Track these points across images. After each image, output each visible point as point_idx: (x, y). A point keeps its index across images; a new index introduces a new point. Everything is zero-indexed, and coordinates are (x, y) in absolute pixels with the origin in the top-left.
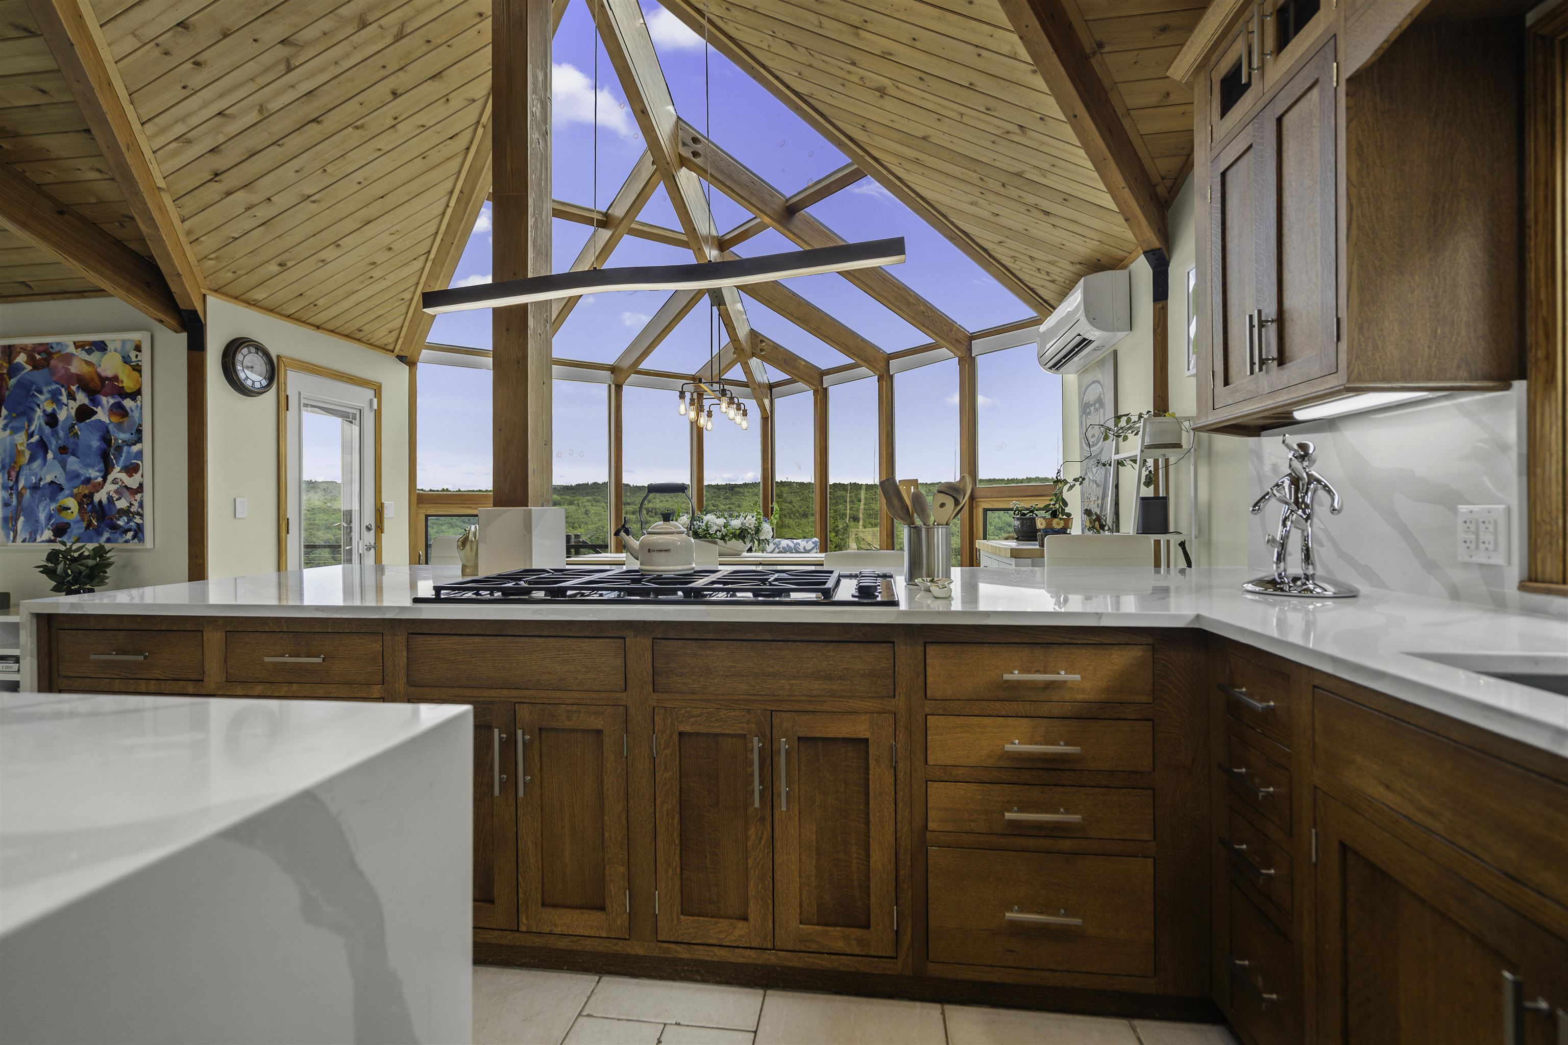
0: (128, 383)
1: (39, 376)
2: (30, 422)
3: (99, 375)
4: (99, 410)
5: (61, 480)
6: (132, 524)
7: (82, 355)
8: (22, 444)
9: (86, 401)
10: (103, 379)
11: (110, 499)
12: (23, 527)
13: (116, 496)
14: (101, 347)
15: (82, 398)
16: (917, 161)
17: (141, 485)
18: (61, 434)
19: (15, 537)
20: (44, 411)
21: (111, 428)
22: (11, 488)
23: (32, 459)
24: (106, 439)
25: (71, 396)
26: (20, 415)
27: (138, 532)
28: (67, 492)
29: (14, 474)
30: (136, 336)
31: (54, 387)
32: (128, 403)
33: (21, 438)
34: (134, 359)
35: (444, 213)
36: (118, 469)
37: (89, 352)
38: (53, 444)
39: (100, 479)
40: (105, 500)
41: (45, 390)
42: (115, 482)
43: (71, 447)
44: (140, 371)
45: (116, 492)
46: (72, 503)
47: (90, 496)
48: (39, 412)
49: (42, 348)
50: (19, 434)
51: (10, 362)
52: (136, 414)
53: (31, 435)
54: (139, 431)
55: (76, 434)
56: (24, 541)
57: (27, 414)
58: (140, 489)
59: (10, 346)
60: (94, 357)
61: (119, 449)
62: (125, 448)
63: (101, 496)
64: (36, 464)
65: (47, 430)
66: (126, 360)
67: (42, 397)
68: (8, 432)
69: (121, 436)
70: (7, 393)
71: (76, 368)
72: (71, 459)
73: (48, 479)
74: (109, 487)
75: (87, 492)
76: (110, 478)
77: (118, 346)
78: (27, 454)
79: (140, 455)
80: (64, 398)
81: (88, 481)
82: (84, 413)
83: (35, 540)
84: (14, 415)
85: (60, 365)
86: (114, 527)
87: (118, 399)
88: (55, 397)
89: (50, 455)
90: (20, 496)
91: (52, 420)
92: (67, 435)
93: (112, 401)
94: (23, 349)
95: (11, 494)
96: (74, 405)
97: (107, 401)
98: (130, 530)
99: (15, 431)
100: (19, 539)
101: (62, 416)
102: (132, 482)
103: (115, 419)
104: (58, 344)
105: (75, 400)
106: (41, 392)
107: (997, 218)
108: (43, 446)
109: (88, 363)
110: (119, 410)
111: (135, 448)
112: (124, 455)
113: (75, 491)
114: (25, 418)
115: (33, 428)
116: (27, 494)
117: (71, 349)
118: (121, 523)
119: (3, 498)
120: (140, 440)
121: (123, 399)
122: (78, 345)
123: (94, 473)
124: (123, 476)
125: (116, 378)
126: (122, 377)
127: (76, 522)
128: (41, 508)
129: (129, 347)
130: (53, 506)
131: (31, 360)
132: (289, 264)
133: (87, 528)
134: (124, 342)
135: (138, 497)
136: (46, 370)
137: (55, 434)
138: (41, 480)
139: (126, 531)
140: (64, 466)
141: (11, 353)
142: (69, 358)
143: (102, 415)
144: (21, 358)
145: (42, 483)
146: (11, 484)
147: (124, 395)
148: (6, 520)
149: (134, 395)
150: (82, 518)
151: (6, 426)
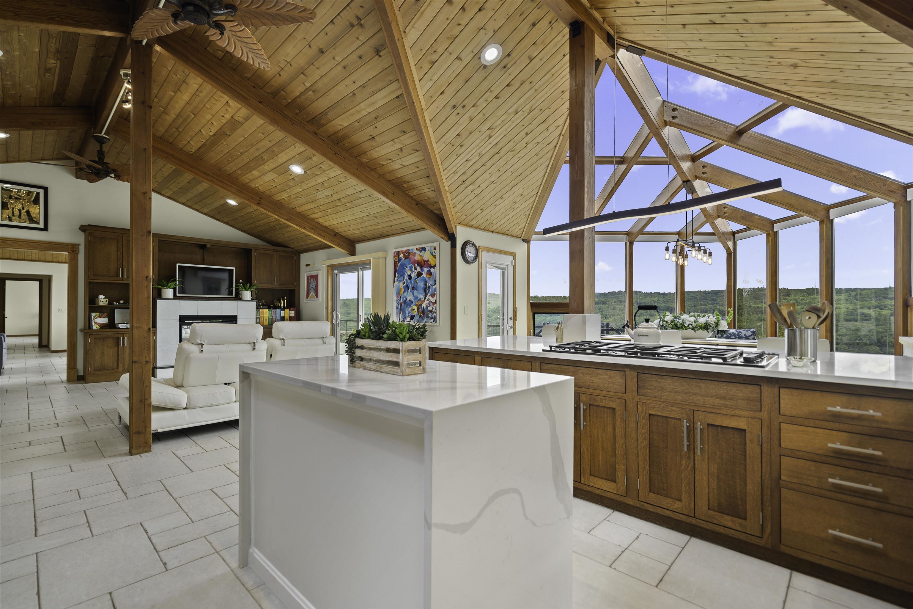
0: (432, 263)
1: (406, 261)
2: (404, 278)
3: (423, 260)
4: (423, 273)
5: (412, 299)
6: (433, 316)
7: (418, 252)
8: (402, 286)
9: (420, 270)
10: (425, 261)
11: (427, 307)
12: (402, 316)
13: (428, 305)
14: (424, 249)
15: (419, 269)
16: (830, 93)
17: (436, 301)
18: (413, 282)
20: (408, 274)
21: (427, 280)
23: (404, 292)
24: (426, 283)
25: (416, 269)
26: (401, 275)
27: (435, 319)
28: (414, 304)
29: (399, 297)
30: (435, 244)
31: (411, 265)
32: (432, 270)
33: (401, 284)
34: (434, 253)
35: (544, 175)
36: (429, 295)
37: (421, 252)
38: (410, 287)
39: (424, 299)
40: (425, 307)
41: (408, 266)
42: (428, 300)
43: (415, 287)
44: (436, 258)
45: (428, 303)
46: (415, 308)
47: (421, 305)
48: (406, 275)
49: (407, 251)
51: (398, 257)
52: (434, 274)
53: (404, 283)
54: (435, 281)
55: (417, 282)
57: (403, 275)
58: (436, 302)
60: (422, 253)
61: (429, 287)
62: (431, 287)
63: (424, 305)
64: (406, 293)
65: (408, 280)
66: (432, 254)
67: (407, 269)
68: (398, 282)
69: (430, 283)
70: (398, 268)
71: (417, 258)
72: (415, 291)
73: (409, 299)
74: (426, 302)
75: (420, 304)
76: (427, 298)
77: (429, 248)
78: (403, 290)
79: (435, 290)
80: (413, 269)
81: (420, 300)
82: (419, 274)
85: (412, 257)
86: (428, 317)
87: (429, 269)
88: (411, 270)
89: (409, 290)
90: (401, 305)
91: (410, 277)
92: (414, 282)
93: (427, 269)
94: (402, 252)
95: (399, 304)
96: (416, 271)
97: (426, 269)
98: (432, 318)
99: (400, 281)
101: (413, 276)
102: (433, 300)
103: (428, 276)
104: (412, 249)
106: (407, 267)
107: (908, 112)
108: (407, 286)
109: (420, 256)
110: (430, 273)
111: (434, 287)
113: (416, 303)
115: (405, 280)
116: (403, 304)
117: (415, 251)
118: (430, 315)
119: (396, 306)
120: (435, 284)
121: (431, 268)
122: (417, 249)
123: (421, 297)
124: (430, 298)
125: (428, 261)
126: (430, 260)
127: (416, 315)
128: (407, 310)
129: (433, 248)
130: (410, 309)
131: (404, 256)
132: (484, 209)
133: (420, 317)
134: (431, 247)
135: (435, 305)
136: (408, 259)
137: (411, 282)
138: (407, 299)
140: (413, 294)
141: (399, 253)
142: (414, 254)
143: (424, 275)
144: (401, 256)
146: (399, 301)
147: (431, 267)
148: (397, 314)
149: (434, 267)
150: (418, 313)
151: (397, 280)
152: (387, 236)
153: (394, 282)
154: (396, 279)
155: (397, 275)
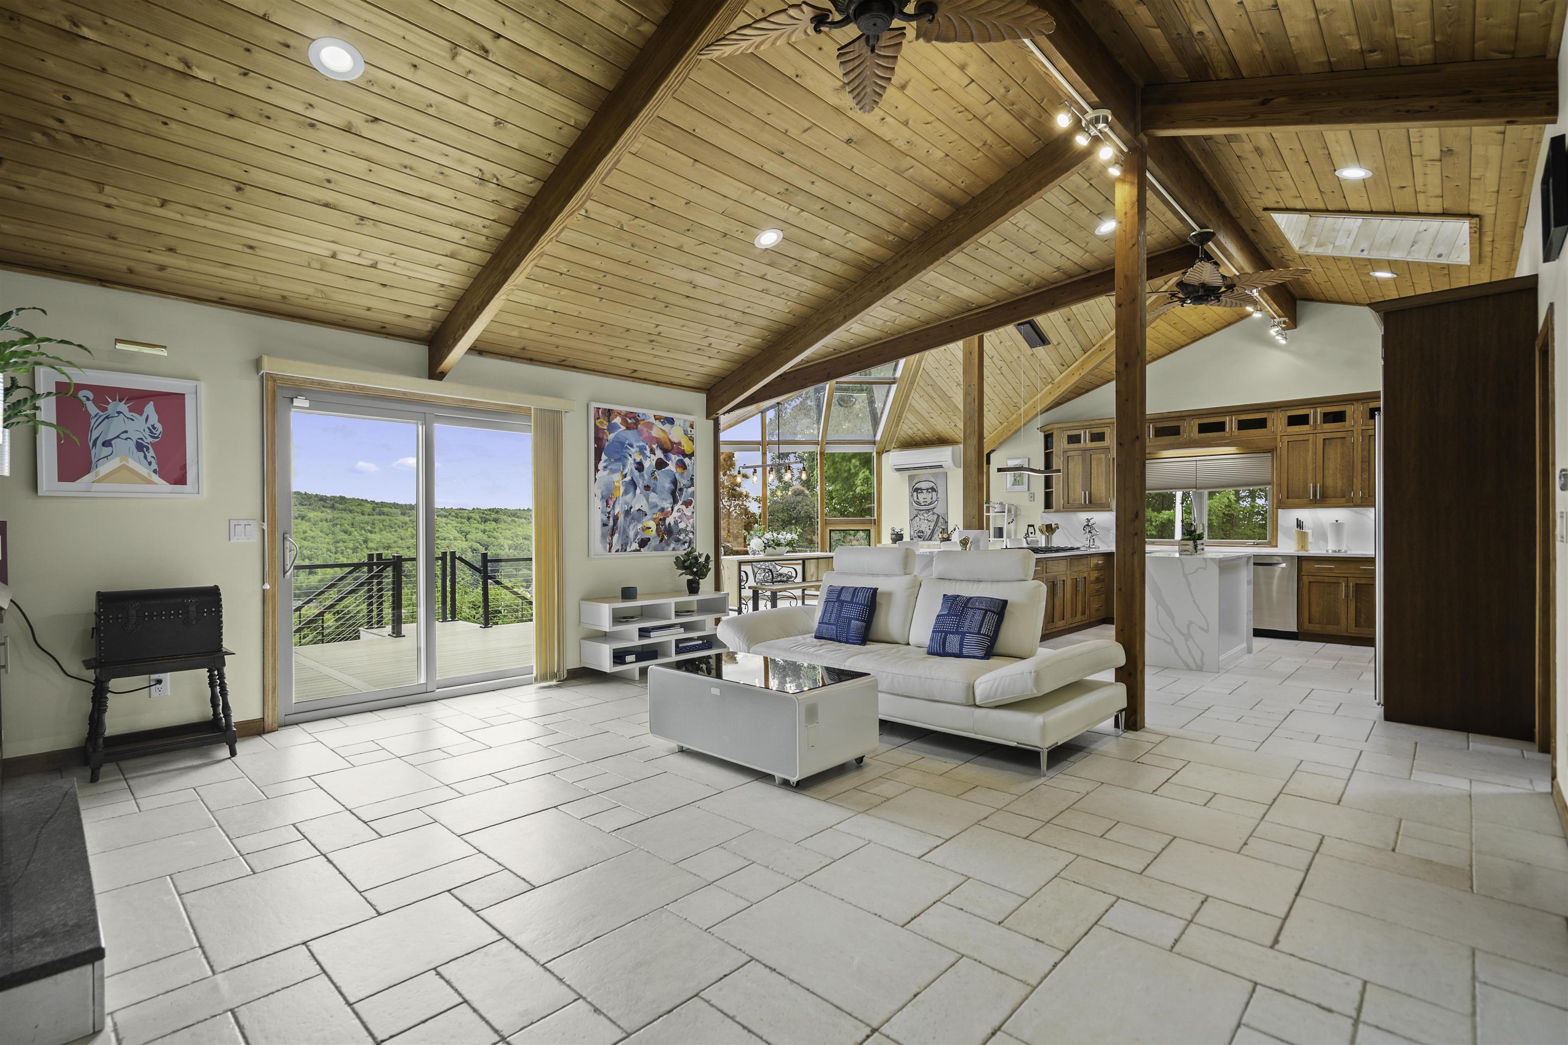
0: (686, 447)
1: (631, 436)
2: (624, 466)
3: (670, 441)
4: (669, 463)
5: (645, 508)
6: (687, 538)
7: (658, 424)
8: (618, 482)
9: (662, 456)
10: (672, 443)
11: (676, 523)
12: (618, 540)
13: (679, 520)
14: (671, 421)
15: (659, 454)
17: (692, 513)
18: (646, 477)
19: (610, 549)
20: (634, 460)
21: (677, 476)
22: (609, 513)
23: (626, 492)
24: (675, 482)
25: (652, 452)
26: (617, 460)
27: (691, 543)
28: (649, 517)
29: (611, 503)
30: (691, 419)
31: (641, 444)
32: (687, 460)
33: (617, 477)
34: (689, 433)
36: (680, 502)
37: (663, 423)
38: (641, 484)
39: (670, 509)
40: (672, 523)
41: (635, 445)
42: (679, 510)
43: (652, 487)
44: (693, 441)
45: (679, 517)
46: (652, 525)
47: (664, 519)
48: (631, 460)
49: (632, 415)
50: (616, 474)
51: (609, 422)
52: (691, 468)
53: (625, 476)
54: (692, 479)
55: (656, 478)
56: (617, 551)
57: (622, 459)
58: (692, 515)
59: (609, 410)
60: (667, 427)
61: (681, 490)
62: (685, 489)
63: (670, 520)
64: (630, 495)
65: (636, 473)
66: (686, 433)
67: (633, 450)
68: (608, 471)
69: (683, 482)
70: (607, 444)
71: (655, 433)
72: (652, 495)
73: (636, 507)
74: (675, 514)
75: (662, 517)
76: (676, 508)
77: (682, 423)
78: (622, 489)
79: (693, 494)
80: (648, 452)
81: (663, 510)
82: (661, 464)
83: (626, 550)
84: (612, 460)
85: (645, 430)
86: (678, 540)
87: (681, 457)
88: (642, 450)
89: (638, 491)
90: (616, 519)
91: (640, 467)
92: (650, 478)
93: (677, 458)
94: (619, 413)
95: (609, 517)
96: (654, 458)
97: (675, 458)
98: (686, 542)
99: (613, 471)
100: (614, 550)
101: (647, 464)
102: (688, 511)
103: (680, 470)
104: (643, 414)
105: (655, 454)
106: (632, 446)
108: (633, 484)
109: (663, 431)
110: (682, 465)
111: (690, 490)
112: (684, 493)
113: (655, 516)
114: (620, 463)
115: (626, 471)
116: (621, 518)
117: (652, 420)
118: (681, 537)
119: (602, 520)
120: (692, 485)
121: (684, 458)
122: (657, 418)
123: (667, 505)
124: (683, 507)
125: (679, 443)
126: (683, 443)
127: (654, 538)
128: (631, 527)
129: (688, 424)
130: (640, 526)
131: (624, 422)
133: (661, 541)
134: (685, 421)
135: (691, 521)
136: (635, 431)
137: (642, 476)
138: (631, 508)
139: (684, 543)
140: (647, 499)
141: (610, 415)
142: (650, 426)
143: (672, 467)
144: (617, 420)
145: (632, 510)
146: (609, 510)
147: (685, 455)
148: (603, 536)
149: (691, 456)
150: (659, 535)
151: (605, 468)
152: (574, 367)
153: (597, 470)
154: (601, 465)
155: (604, 457)
